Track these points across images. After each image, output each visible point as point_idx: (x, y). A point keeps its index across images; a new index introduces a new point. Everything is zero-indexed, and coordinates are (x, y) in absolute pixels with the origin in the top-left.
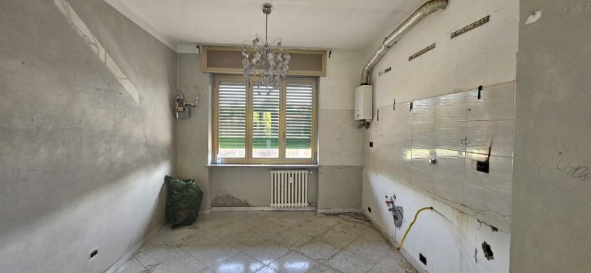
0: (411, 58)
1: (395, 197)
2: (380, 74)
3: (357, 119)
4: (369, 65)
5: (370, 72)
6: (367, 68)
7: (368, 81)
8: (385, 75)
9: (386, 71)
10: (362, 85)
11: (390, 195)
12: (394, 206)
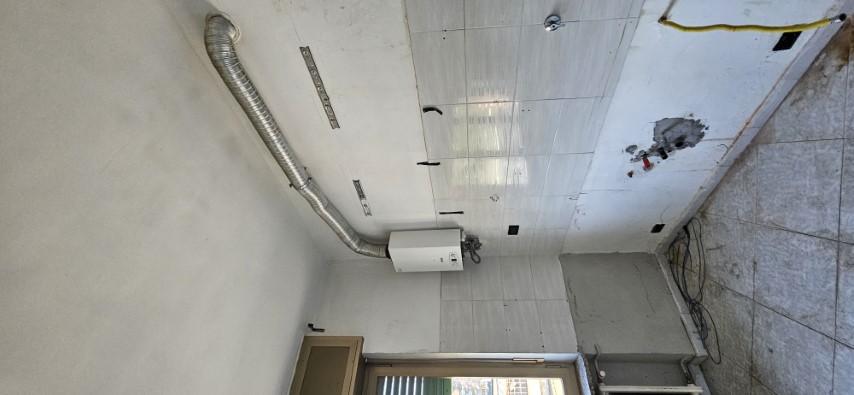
0: (334, 123)
1: (631, 149)
2: (369, 214)
3: (459, 265)
4: (348, 238)
5: (364, 240)
6: (354, 245)
7: (380, 243)
8: (368, 200)
9: (362, 195)
10: (388, 256)
11: (626, 162)
12: (652, 150)
